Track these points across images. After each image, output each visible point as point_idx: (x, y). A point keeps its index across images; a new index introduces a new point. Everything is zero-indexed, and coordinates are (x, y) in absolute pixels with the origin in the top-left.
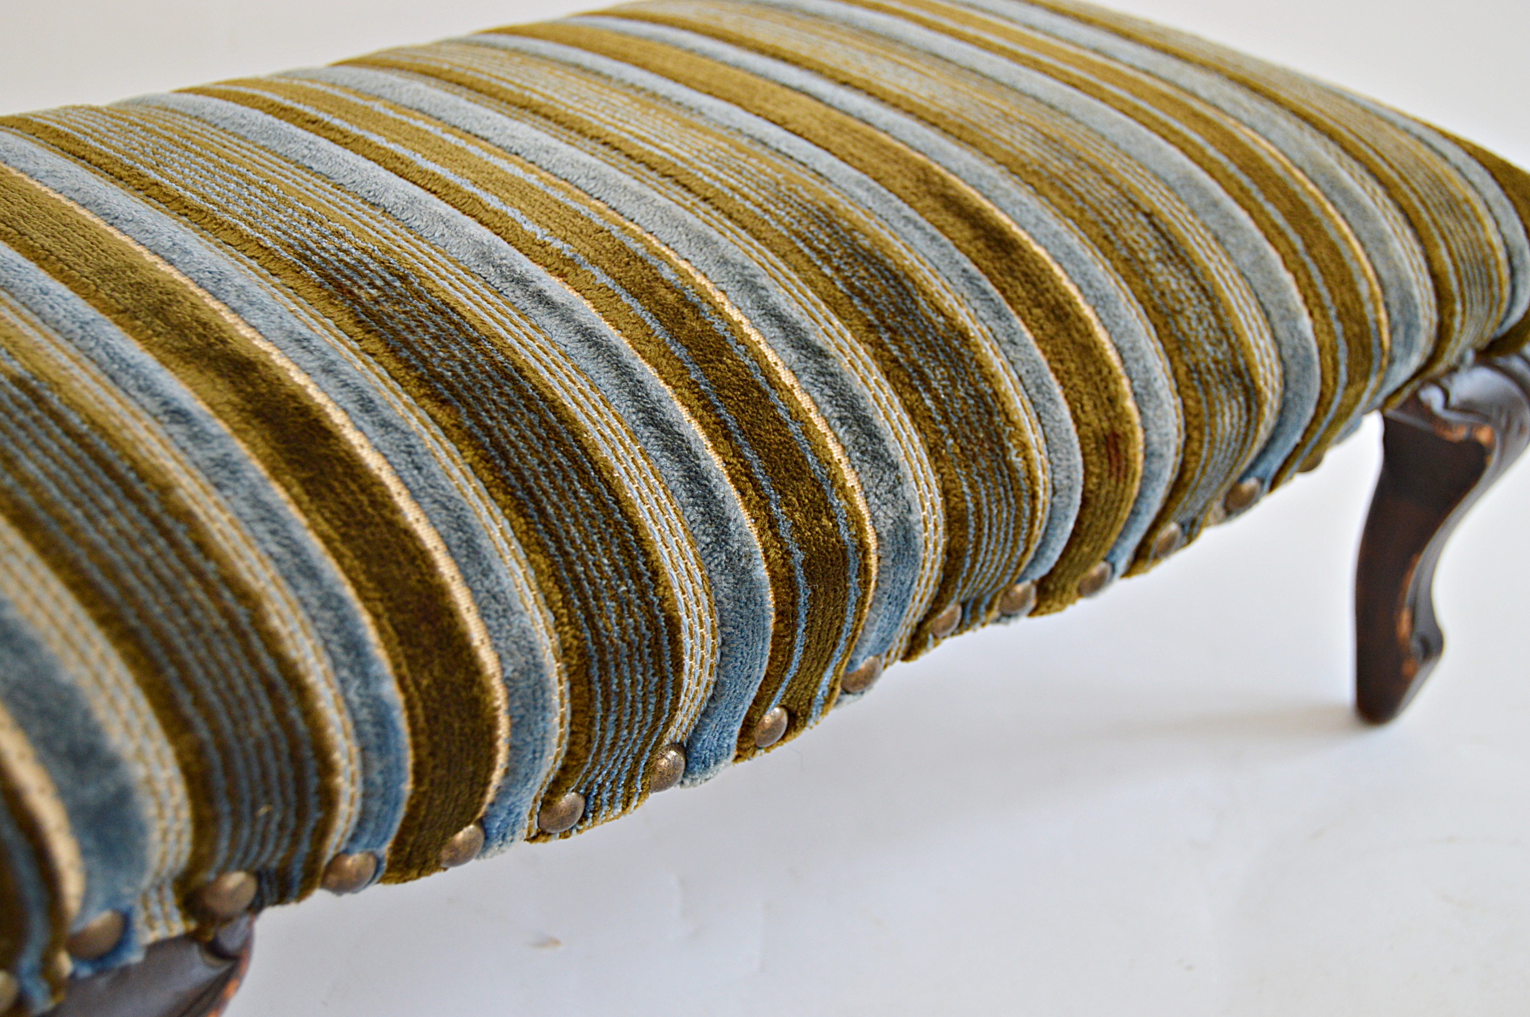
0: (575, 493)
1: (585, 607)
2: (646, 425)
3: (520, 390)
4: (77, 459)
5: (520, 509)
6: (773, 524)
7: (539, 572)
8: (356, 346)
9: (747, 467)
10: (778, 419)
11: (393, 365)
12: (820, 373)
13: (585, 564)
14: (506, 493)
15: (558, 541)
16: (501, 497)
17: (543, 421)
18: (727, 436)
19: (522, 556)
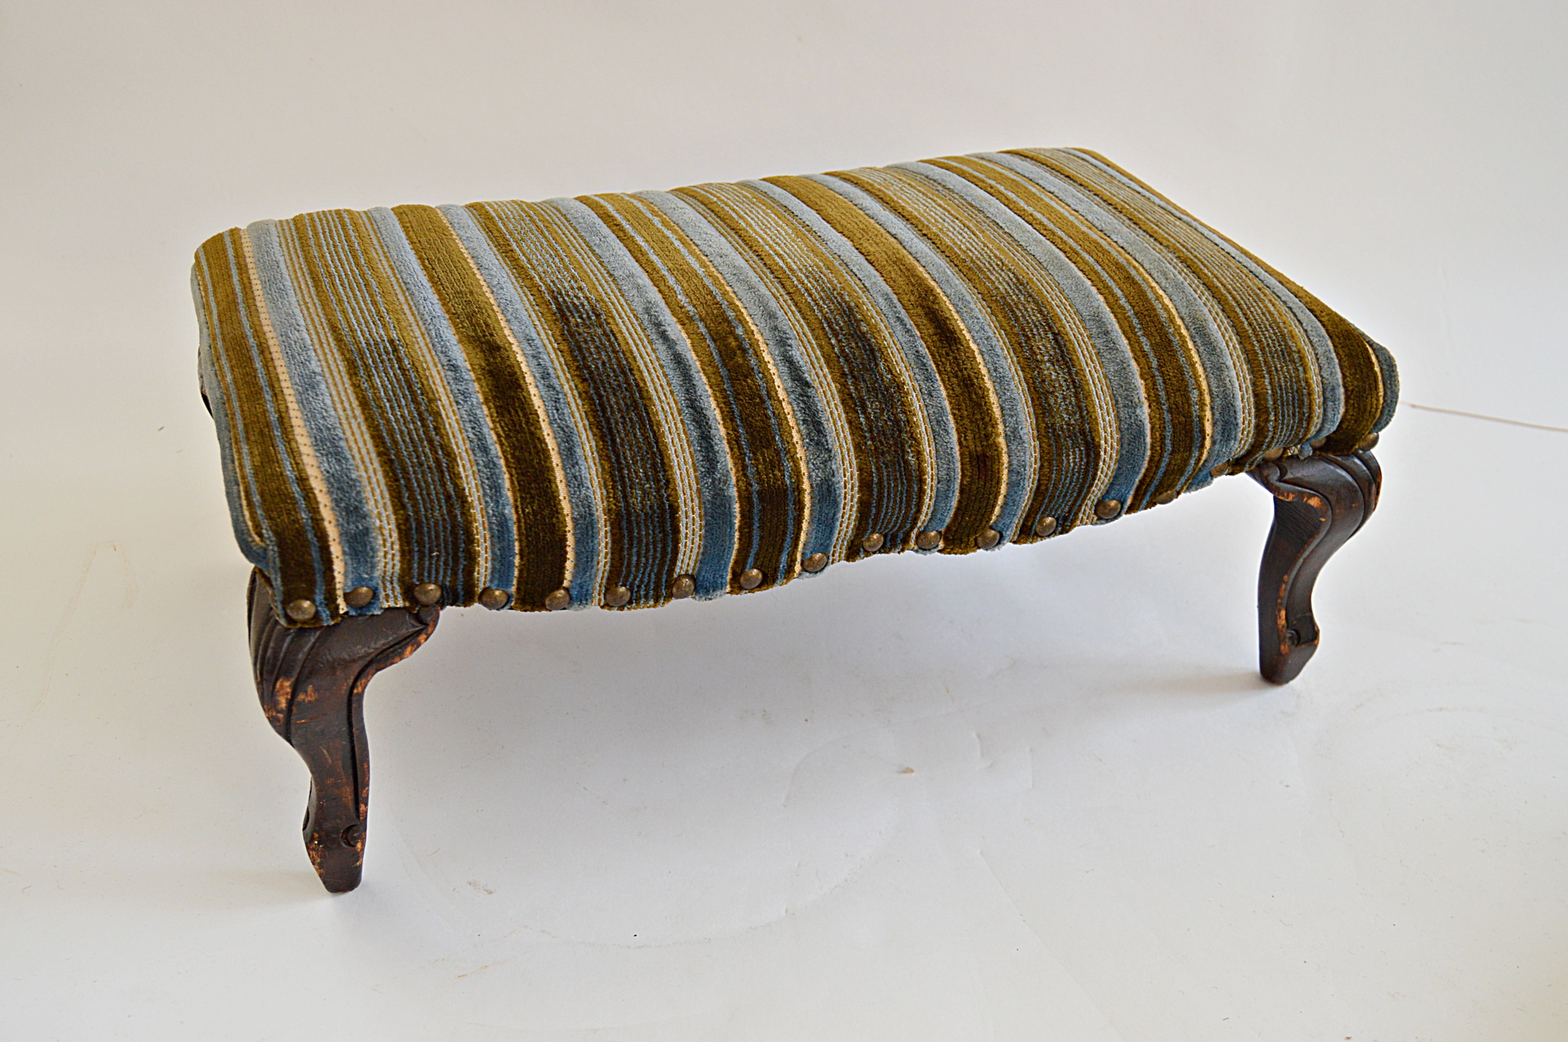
0: (635, 434)
1: (624, 491)
2: (687, 407)
3: (627, 381)
4: (398, 381)
5: (602, 438)
6: (744, 468)
7: (603, 469)
8: (556, 346)
9: (738, 437)
10: (766, 415)
11: (569, 358)
12: (801, 395)
13: (629, 470)
14: (597, 428)
15: (618, 456)
16: (595, 430)
17: (632, 396)
18: (732, 420)
19: (597, 461)
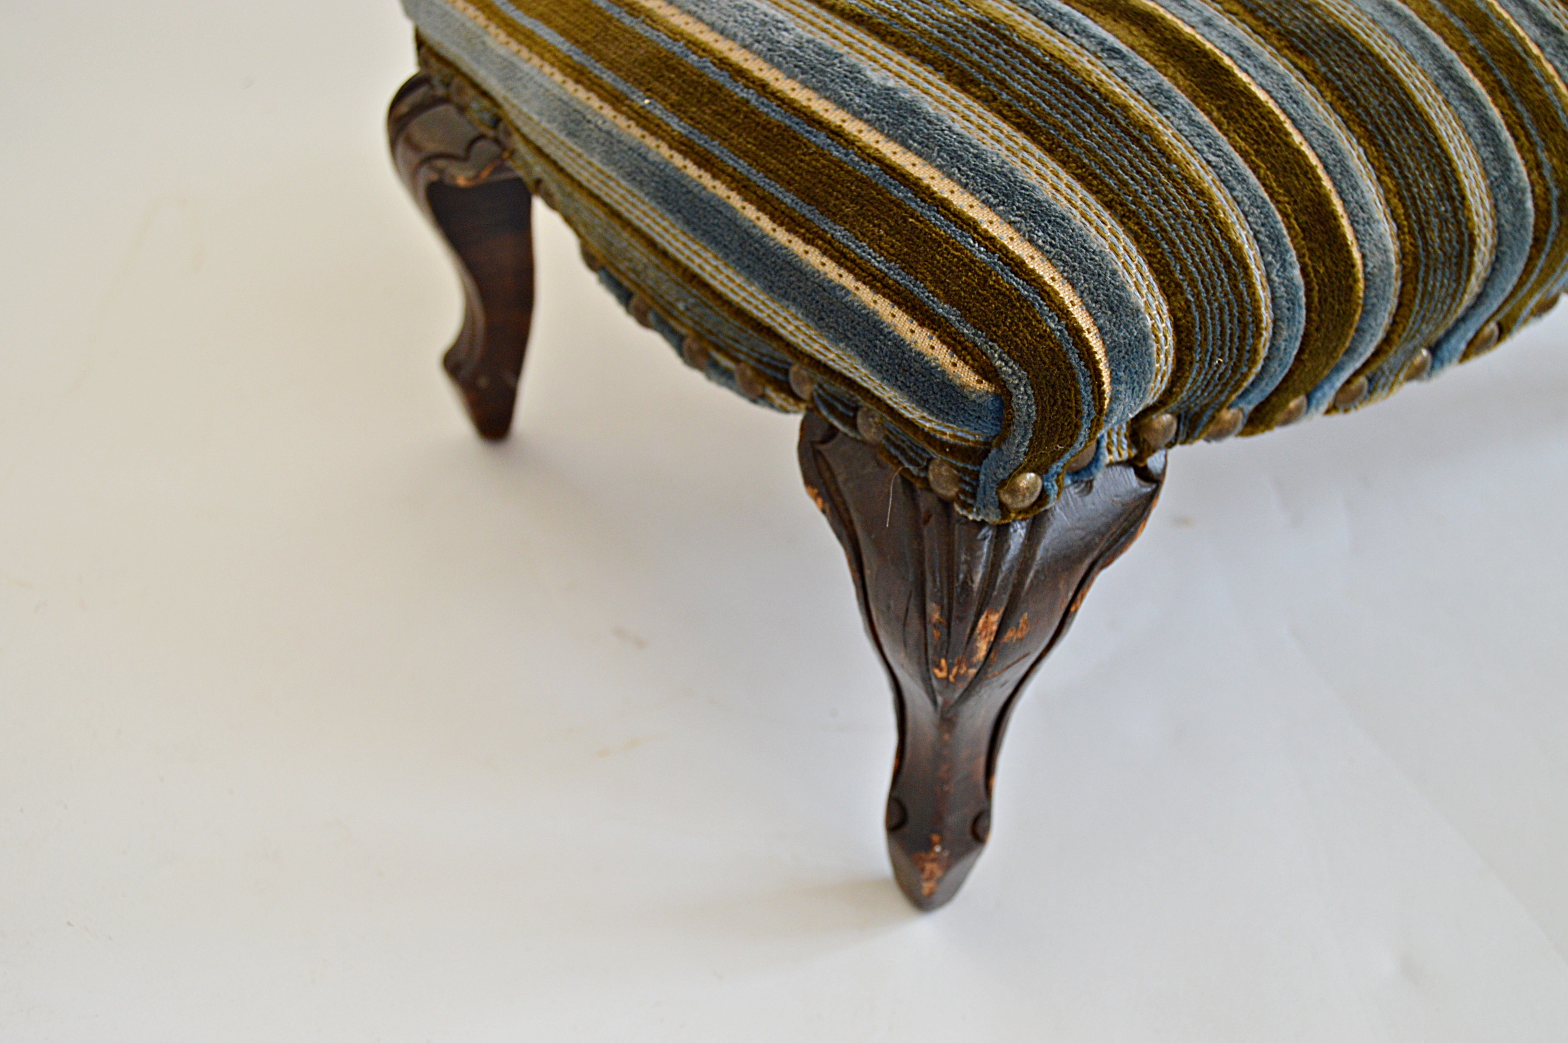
0: (1407, 130)
1: (1419, 221)
2: (1446, 79)
3: (1353, 46)
5: (1371, 140)
6: (1539, 166)
7: (1387, 191)
8: (1219, 7)
9: (1519, 117)
10: (1536, 81)
11: (1254, 22)
12: (1560, 47)
13: (1418, 186)
14: (1360, 125)
15: (1399, 167)
16: (1356, 128)
17: (1376, 72)
18: (1504, 93)
19: (1374, 177)
